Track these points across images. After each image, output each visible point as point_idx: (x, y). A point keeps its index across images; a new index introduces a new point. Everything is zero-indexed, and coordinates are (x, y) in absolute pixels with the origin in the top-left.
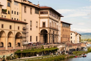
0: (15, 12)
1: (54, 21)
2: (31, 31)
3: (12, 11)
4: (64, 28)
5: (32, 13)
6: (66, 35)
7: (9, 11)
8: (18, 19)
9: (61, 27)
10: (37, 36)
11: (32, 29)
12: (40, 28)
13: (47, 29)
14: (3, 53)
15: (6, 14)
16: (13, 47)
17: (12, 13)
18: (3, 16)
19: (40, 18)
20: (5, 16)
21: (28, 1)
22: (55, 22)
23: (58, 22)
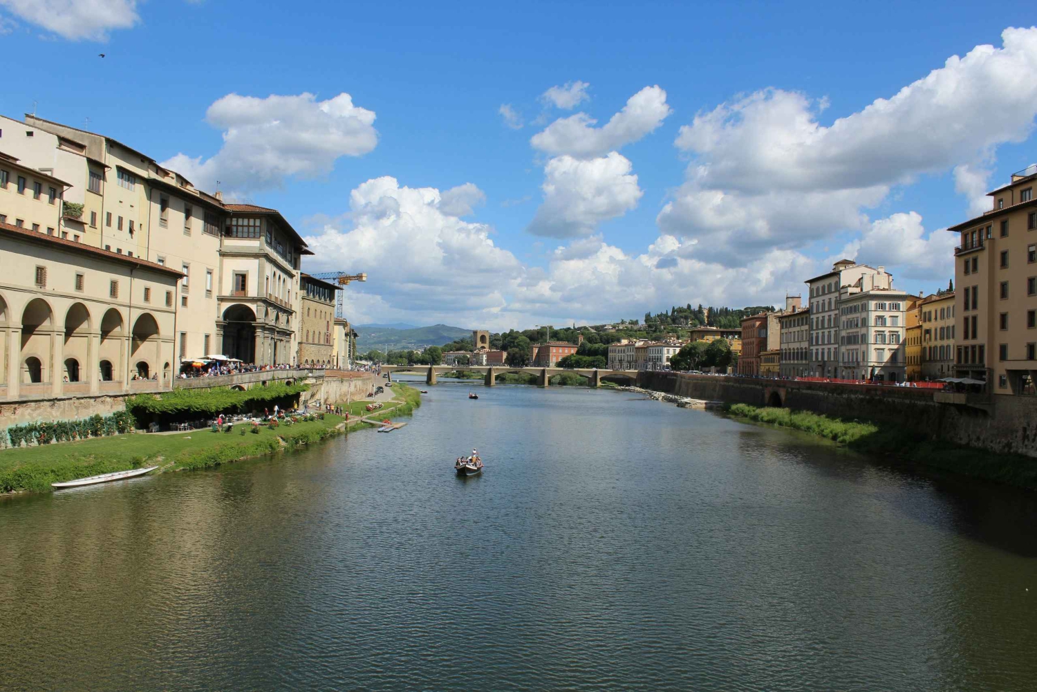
0: (120, 219)
1: (278, 272)
2: (184, 309)
3: (109, 215)
4: (313, 305)
5: (193, 230)
6: (317, 333)
7: (94, 215)
8: (130, 254)
9: (299, 298)
10: (208, 332)
11: (189, 301)
12: (222, 299)
13: (253, 307)
14: (77, 408)
15: (82, 224)
16: (120, 383)
17: (109, 224)
18: (65, 233)
19: (223, 254)
20: (76, 237)
21: (178, 176)
22: (283, 276)
23: (291, 276)
